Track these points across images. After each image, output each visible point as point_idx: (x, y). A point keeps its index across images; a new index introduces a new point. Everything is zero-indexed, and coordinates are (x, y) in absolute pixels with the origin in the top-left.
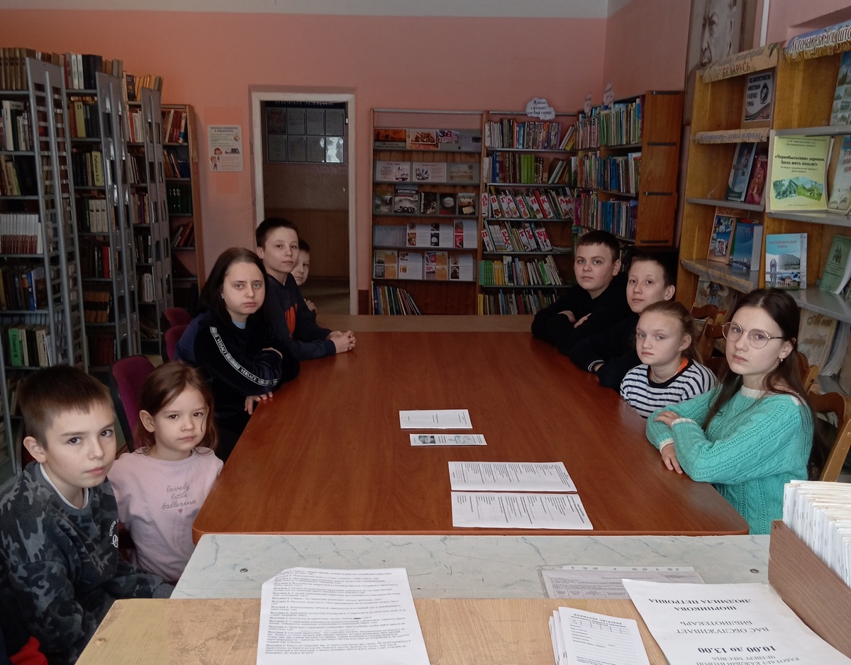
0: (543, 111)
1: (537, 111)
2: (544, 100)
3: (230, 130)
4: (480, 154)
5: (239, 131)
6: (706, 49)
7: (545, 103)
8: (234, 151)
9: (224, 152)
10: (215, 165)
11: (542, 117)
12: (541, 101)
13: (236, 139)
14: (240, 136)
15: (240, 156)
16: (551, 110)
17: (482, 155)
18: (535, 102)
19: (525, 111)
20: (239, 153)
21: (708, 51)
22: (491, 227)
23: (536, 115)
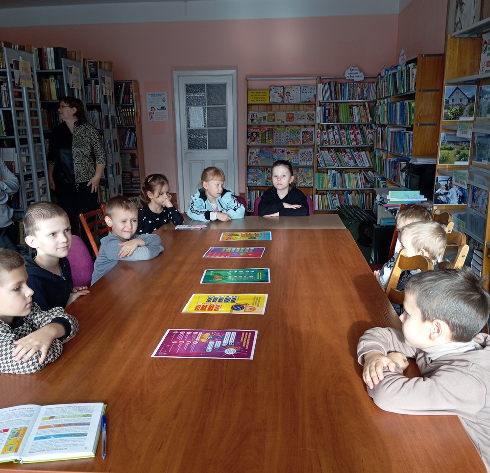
0: (356, 75)
1: (352, 75)
2: (357, 68)
3: (160, 95)
4: (315, 105)
5: (165, 96)
6: (458, 23)
7: (357, 70)
8: (163, 108)
9: (156, 109)
10: (152, 118)
11: (355, 79)
12: (355, 69)
13: (163, 101)
14: (166, 99)
15: (166, 111)
16: (361, 74)
17: (317, 105)
18: (351, 69)
19: (344, 76)
20: (165, 109)
21: (459, 24)
22: (322, 152)
23: (351, 78)
